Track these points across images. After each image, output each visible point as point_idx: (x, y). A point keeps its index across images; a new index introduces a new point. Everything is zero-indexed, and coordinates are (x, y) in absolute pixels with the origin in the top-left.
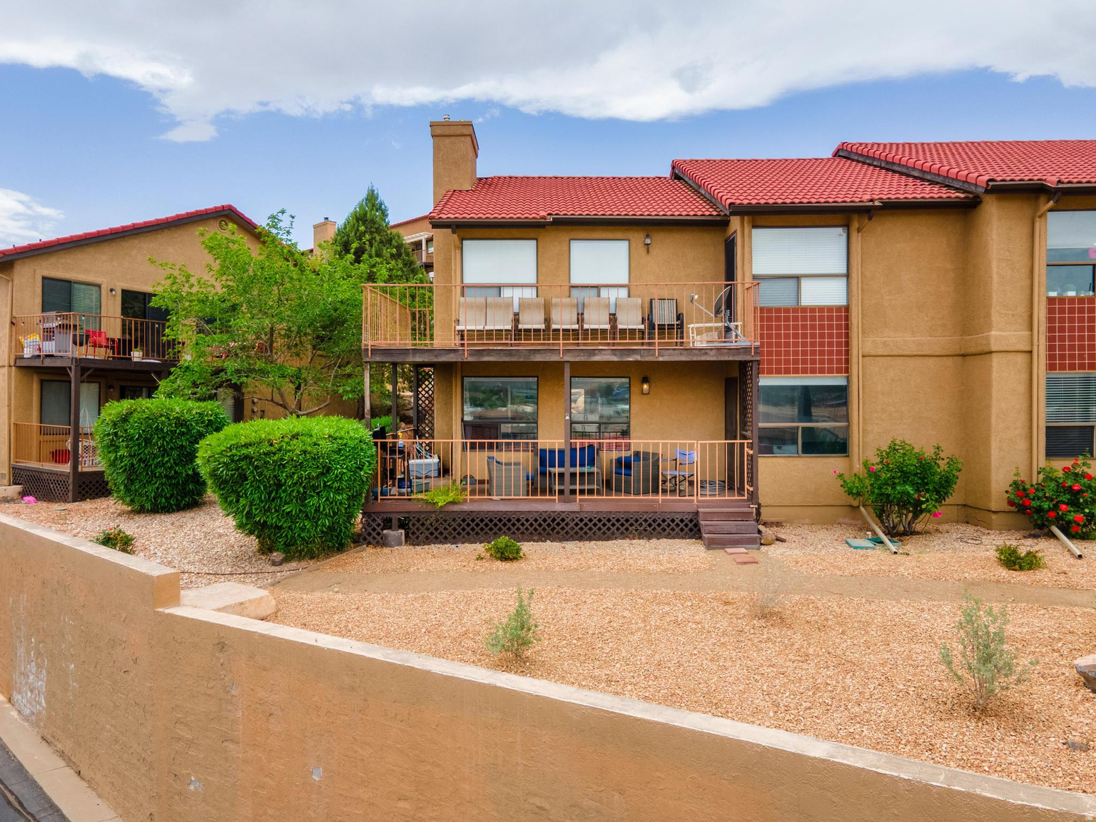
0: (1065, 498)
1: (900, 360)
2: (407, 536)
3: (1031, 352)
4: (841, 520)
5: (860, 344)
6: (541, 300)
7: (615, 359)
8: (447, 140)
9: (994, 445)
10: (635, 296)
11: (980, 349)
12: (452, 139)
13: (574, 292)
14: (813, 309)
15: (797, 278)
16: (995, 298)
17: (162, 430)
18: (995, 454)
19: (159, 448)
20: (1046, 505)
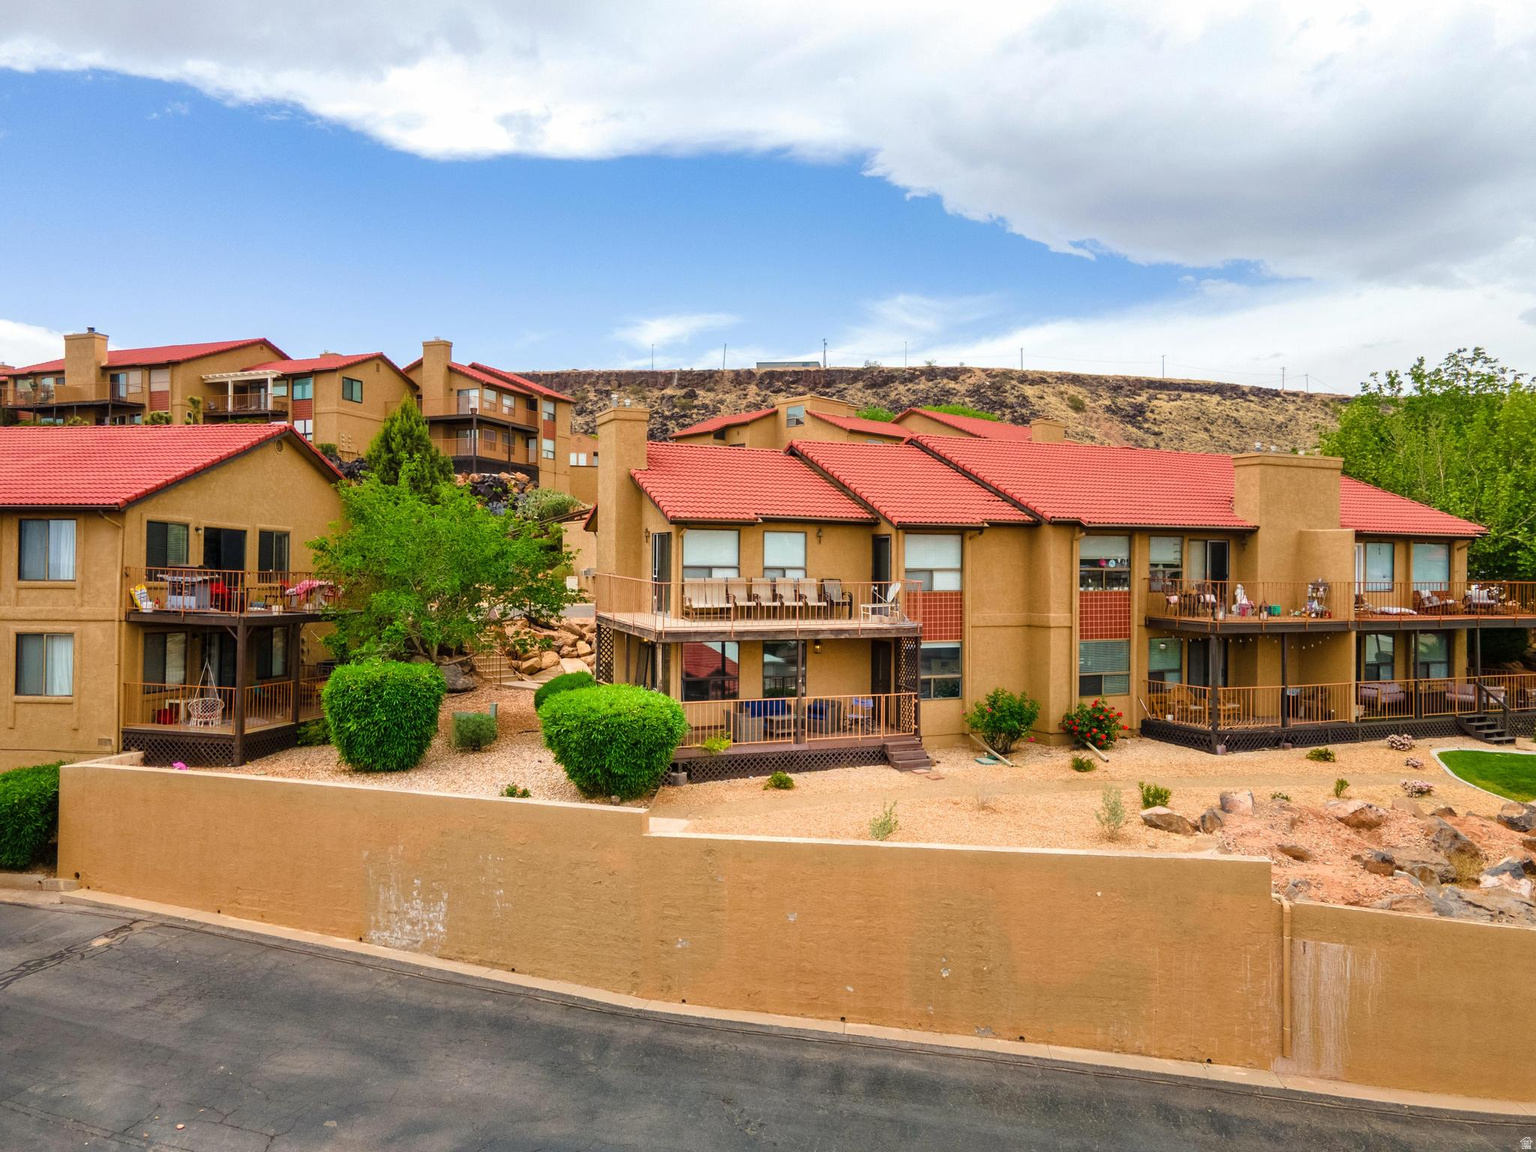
0: (1095, 724)
1: (992, 629)
2: (689, 776)
3: (1071, 627)
4: (957, 744)
5: (971, 618)
6: (743, 580)
7: (833, 637)
8: (628, 424)
9: (1052, 689)
10: (812, 577)
11: (1042, 624)
12: (633, 423)
13: (767, 573)
14: (941, 594)
15: (931, 571)
16: (1053, 591)
17: (416, 695)
18: (1052, 695)
19: (414, 712)
20: (1085, 729)
